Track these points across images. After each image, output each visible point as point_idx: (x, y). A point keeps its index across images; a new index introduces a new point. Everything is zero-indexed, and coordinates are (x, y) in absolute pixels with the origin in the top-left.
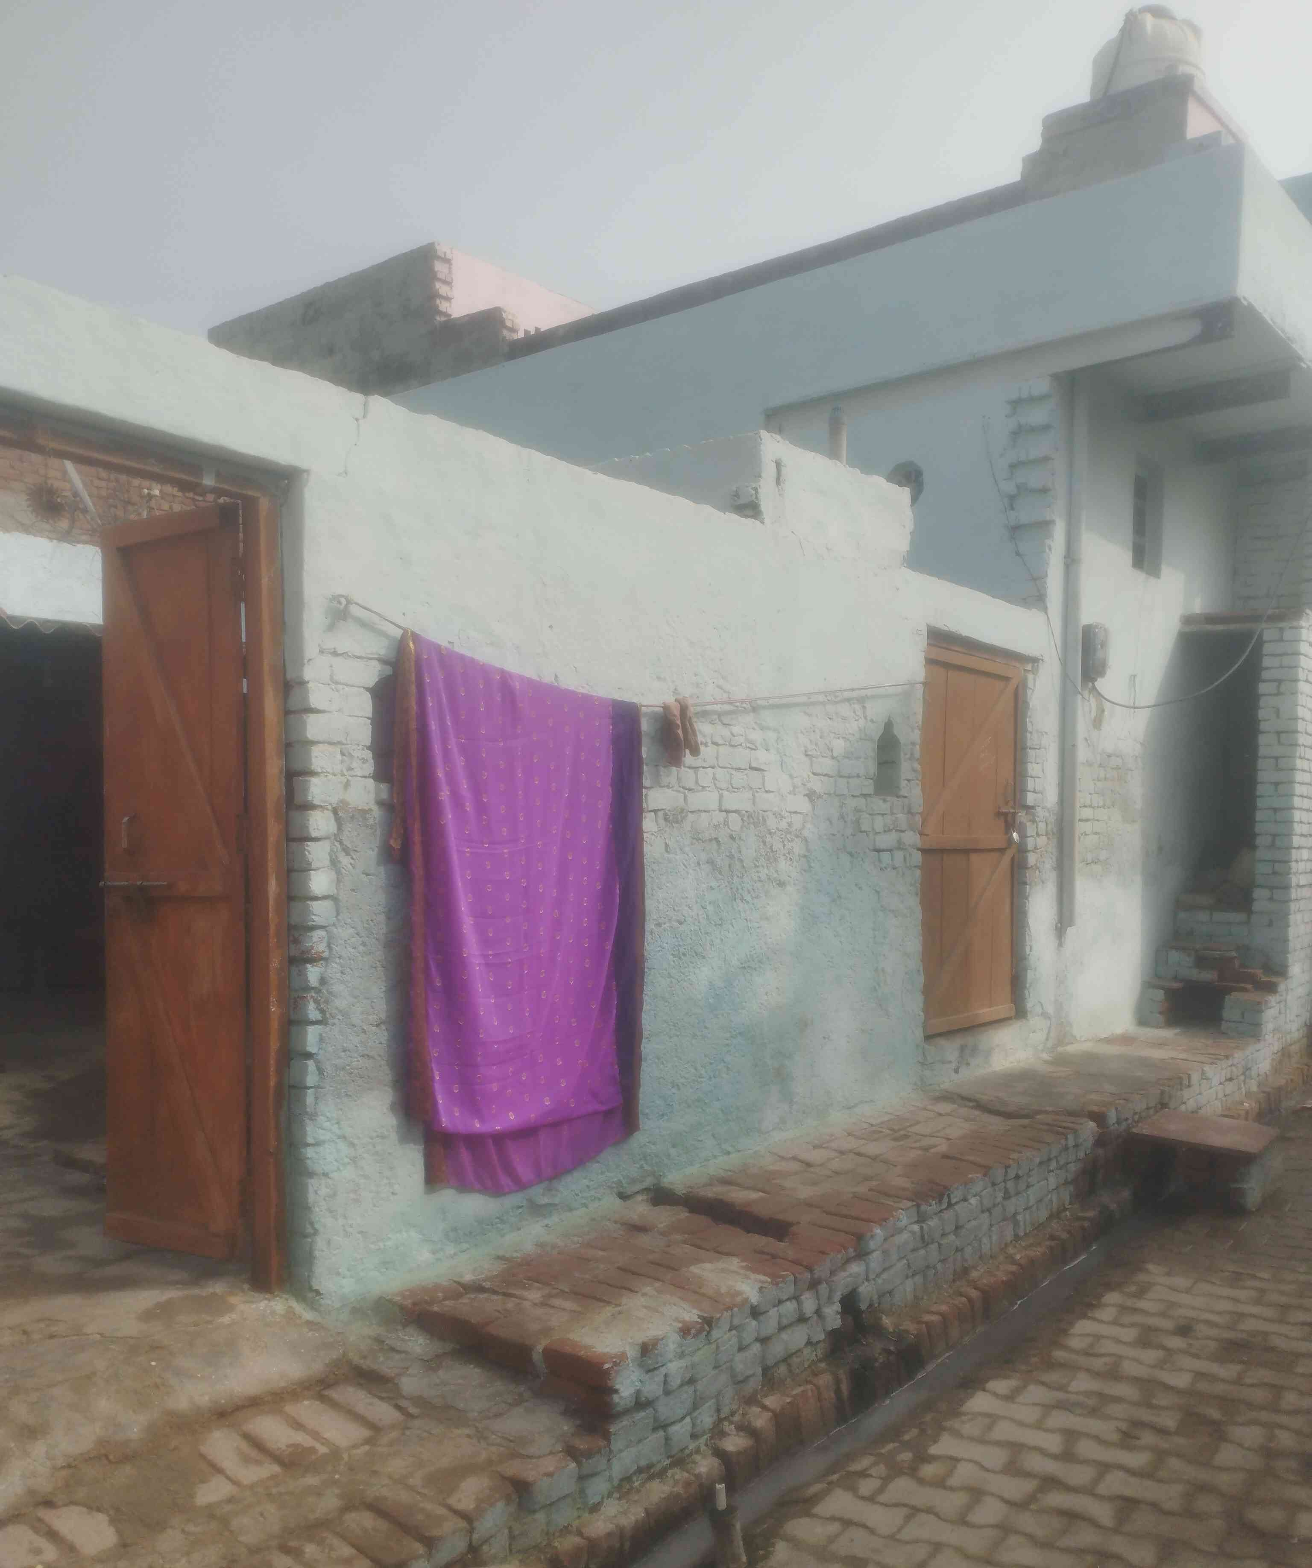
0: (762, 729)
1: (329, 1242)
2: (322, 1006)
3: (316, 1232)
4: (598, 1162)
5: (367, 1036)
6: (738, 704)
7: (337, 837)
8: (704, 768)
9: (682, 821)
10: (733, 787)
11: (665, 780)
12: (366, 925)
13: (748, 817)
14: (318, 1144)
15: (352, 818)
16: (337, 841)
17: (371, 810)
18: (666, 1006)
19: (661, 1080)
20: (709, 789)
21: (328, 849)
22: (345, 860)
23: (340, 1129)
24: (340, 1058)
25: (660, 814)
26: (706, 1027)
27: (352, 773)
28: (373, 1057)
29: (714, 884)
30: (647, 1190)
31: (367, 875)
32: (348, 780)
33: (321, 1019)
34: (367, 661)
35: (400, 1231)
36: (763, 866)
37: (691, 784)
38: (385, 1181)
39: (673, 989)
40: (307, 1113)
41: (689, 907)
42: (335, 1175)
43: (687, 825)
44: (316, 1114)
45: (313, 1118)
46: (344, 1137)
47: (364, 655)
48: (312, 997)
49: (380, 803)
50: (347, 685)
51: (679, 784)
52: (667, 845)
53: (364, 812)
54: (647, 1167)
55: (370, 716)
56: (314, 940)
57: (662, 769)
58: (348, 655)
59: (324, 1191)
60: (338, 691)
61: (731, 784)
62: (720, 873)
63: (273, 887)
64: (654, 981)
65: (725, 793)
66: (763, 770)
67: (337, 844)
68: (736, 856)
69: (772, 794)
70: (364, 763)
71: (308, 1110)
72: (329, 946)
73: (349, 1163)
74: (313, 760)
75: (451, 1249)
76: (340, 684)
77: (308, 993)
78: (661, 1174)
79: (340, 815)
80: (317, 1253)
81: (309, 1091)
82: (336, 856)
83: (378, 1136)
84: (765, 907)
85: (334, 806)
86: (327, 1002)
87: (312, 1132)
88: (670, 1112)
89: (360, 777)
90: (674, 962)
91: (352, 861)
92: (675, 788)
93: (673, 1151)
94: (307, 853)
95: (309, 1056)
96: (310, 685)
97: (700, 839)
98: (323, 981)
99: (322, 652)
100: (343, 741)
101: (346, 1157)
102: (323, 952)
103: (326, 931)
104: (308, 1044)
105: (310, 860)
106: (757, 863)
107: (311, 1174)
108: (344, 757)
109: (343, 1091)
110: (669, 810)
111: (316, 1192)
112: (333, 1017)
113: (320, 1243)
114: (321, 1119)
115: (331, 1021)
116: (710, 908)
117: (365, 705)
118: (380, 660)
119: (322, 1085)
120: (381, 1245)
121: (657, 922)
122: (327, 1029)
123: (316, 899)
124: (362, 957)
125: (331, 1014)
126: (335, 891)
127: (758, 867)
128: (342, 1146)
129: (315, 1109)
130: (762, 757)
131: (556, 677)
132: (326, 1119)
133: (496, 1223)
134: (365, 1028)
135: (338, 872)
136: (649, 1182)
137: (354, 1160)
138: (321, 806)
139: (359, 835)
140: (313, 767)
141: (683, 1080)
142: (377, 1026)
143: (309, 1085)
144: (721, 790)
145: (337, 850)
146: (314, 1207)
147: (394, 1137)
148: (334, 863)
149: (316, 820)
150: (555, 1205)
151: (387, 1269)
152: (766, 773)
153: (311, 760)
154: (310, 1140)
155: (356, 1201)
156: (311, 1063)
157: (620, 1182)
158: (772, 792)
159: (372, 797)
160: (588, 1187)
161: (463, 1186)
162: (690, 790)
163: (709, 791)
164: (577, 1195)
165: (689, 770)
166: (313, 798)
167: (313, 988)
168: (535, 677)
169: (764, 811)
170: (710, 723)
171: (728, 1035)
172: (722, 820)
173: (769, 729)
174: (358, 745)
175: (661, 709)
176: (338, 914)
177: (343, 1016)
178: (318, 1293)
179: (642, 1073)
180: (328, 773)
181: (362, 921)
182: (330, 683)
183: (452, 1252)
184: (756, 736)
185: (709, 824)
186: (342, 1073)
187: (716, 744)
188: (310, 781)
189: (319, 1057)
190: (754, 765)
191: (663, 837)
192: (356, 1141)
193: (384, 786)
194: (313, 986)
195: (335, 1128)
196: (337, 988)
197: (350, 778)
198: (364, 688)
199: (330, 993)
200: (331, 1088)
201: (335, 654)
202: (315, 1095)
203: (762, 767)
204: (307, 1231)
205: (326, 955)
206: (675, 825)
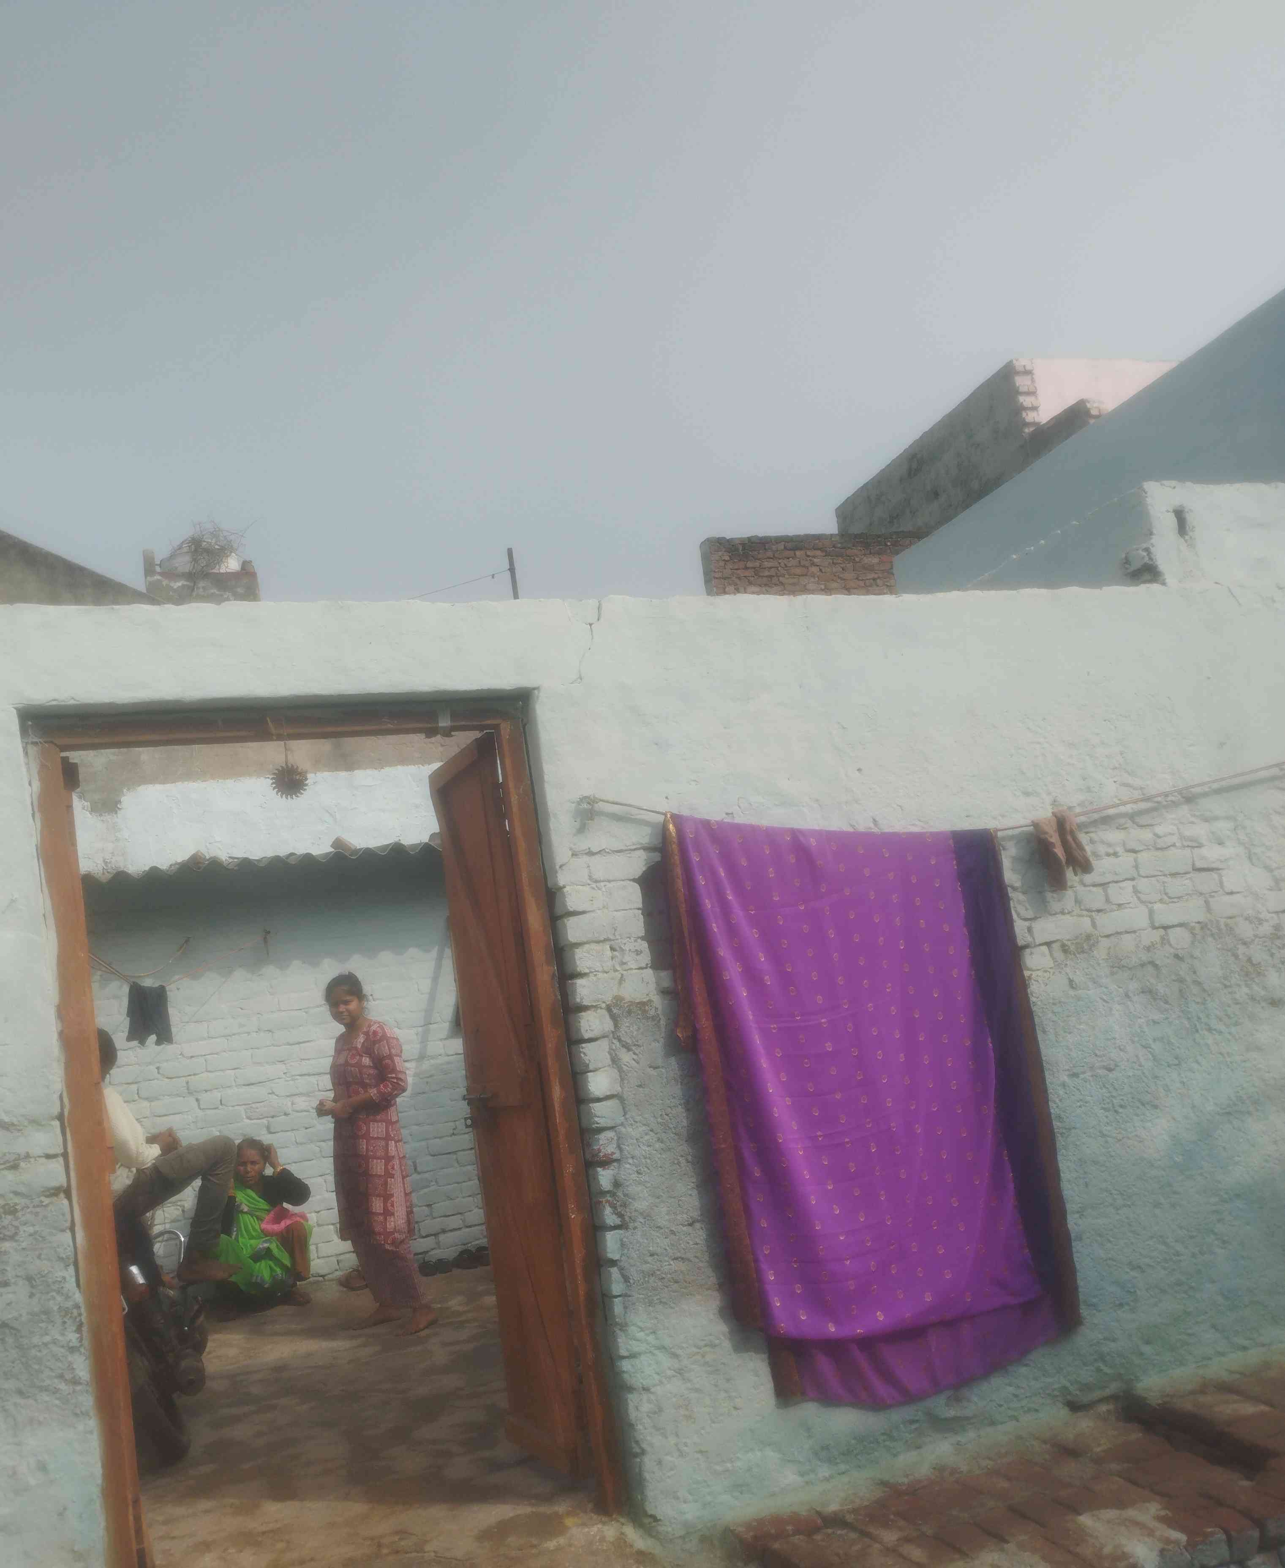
0: (1206, 820)
1: (660, 1462)
2: (619, 1210)
3: (643, 1452)
4: (1026, 1365)
5: (677, 1237)
6: (1159, 799)
7: (615, 1034)
8: (1116, 882)
9: (1090, 949)
10: (1170, 898)
11: (1055, 906)
12: (659, 1120)
13: (1202, 928)
14: (633, 1356)
15: (629, 1012)
16: (615, 1039)
17: (650, 1001)
18: (1102, 1172)
19: (1110, 1262)
20: (1131, 905)
21: (607, 1048)
22: (626, 1057)
23: (657, 1339)
24: (646, 1262)
25: (1056, 946)
26: (1175, 1193)
27: (625, 967)
28: (689, 1260)
29: (1157, 1016)
30: (1114, 1398)
31: (655, 1068)
32: (622, 975)
33: (620, 1223)
34: (630, 853)
35: (752, 1450)
36: (1239, 985)
37: (1099, 904)
38: (723, 1395)
39: (1110, 1149)
40: (617, 1324)
41: (1121, 1050)
42: (659, 1390)
43: (1101, 952)
44: (626, 1325)
45: (624, 1328)
46: (662, 1348)
47: (624, 848)
48: (608, 1201)
49: (664, 992)
50: (609, 881)
51: (1080, 907)
52: (1071, 981)
53: (642, 1005)
54: (1106, 1370)
55: (641, 906)
56: (601, 1142)
57: (1049, 895)
58: (606, 852)
59: (646, 1407)
60: (599, 889)
61: (1166, 894)
62: (1166, 1002)
63: (557, 1093)
64: (1078, 1143)
65: (1157, 906)
66: (1218, 869)
67: (615, 1041)
68: (1188, 979)
69: (1238, 895)
70: (637, 954)
71: (617, 1320)
72: (619, 1147)
73: (674, 1376)
74: (578, 962)
75: (825, 1471)
76: (600, 881)
77: (605, 1197)
78: (1133, 1377)
79: (614, 1012)
80: (647, 1476)
81: (616, 1300)
82: (616, 1054)
83: (706, 1346)
84: (1252, 1035)
85: (608, 1003)
86: (624, 1205)
87: (624, 1344)
88: (1132, 1301)
89: (636, 969)
90: (1107, 1117)
91: (635, 1057)
92: (1074, 913)
93: (1147, 1349)
94: (582, 1055)
95: (613, 1263)
96: (567, 889)
97: (1124, 966)
98: (617, 1184)
99: (574, 855)
100: (612, 937)
101: (669, 1369)
102: (613, 1153)
103: (616, 1131)
104: (608, 1250)
105: (587, 1062)
106: (1226, 982)
107: (631, 1389)
108: (615, 953)
109: (655, 1298)
110: (1068, 940)
111: (637, 1408)
112: (634, 1221)
113: (648, 1463)
114: (632, 1329)
115: (631, 1225)
116: (1157, 1047)
117: (634, 895)
118: (645, 849)
119: (629, 1293)
120: (729, 1465)
121: (1071, 1073)
122: (629, 1233)
123: (599, 1100)
124: (660, 1154)
125: (630, 1218)
126: (620, 1088)
127: (1230, 986)
128: (661, 1356)
129: (625, 1319)
130: (1211, 854)
131: (875, 821)
132: (639, 1330)
133: (884, 1441)
134: (674, 1229)
135: (620, 1070)
136: (1113, 1388)
137: (680, 1372)
138: (592, 1006)
139: (639, 1028)
140: (578, 969)
141: (1147, 1260)
142: (690, 1225)
143: (615, 1293)
144: (1151, 903)
145: (616, 1047)
146: (637, 1425)
147: (727, 1344)
148: (615, 1061)
149: (588, 1021)
150: (967, 1418)
151: (741, 1493)
152: (1223, 873)
153: (576, 963)
154: (623, 1352)
155: (689, 1417)
156: (614, 1271)
157: (1065, 1388)
158: (1238, 893)
159: (652, 987)
160: (1016, 1396)
161: (828, 1399)
162: (1099, 911)
163: (1131, 908)
164: (1001, 1406)
165: (1094, 889)
166: (581, 999)
167: (608, 1192)
168: (846, 828)
169: (1231, 918)
170: (1117, 828)
171: (1213, 1200)
172: (1158, 939)
173: (1216, 818)
174: (630, 938)
175: (1032, 827)
176: (625, 1114)
177: (645, 1218)
178: (655, 1518)
179: (1075, 1255)
180: (598, 971)
181: (654, 1116)
182: (589, 882)
183: (827, 1475)
184: (1200, 830)
185: (1137, 946)
186: (652, 1279)
187: (1134, 851)
188: (576, 983)
189: (622, 1264)
190: (1199, 864)
191: (1064, 973)
192: (679, 1352)
193: (664, 974)
194: (606, 1190)
195: (651, 1338)
196: (633, 1189)
197: (624, 972)
198: (630, 880)
199: (625, 1195)
200: (641, 1296)
201: (590, 853)
202: (624, 1304)
203: (1214, 866)
204: (634, 1450)
205: (617, 1156)
206: (1082, 956)
